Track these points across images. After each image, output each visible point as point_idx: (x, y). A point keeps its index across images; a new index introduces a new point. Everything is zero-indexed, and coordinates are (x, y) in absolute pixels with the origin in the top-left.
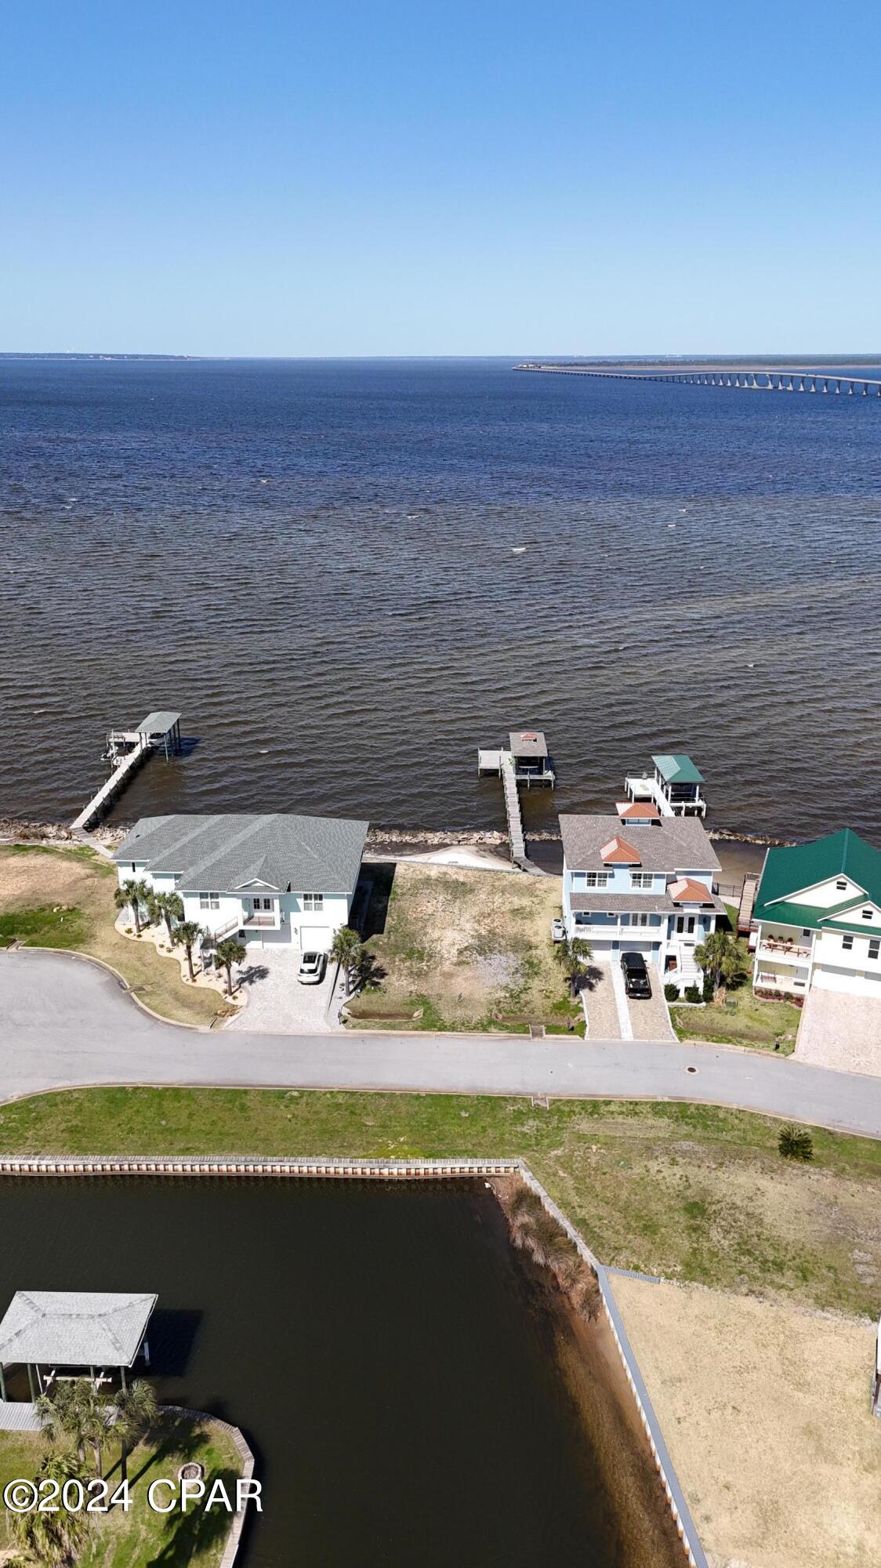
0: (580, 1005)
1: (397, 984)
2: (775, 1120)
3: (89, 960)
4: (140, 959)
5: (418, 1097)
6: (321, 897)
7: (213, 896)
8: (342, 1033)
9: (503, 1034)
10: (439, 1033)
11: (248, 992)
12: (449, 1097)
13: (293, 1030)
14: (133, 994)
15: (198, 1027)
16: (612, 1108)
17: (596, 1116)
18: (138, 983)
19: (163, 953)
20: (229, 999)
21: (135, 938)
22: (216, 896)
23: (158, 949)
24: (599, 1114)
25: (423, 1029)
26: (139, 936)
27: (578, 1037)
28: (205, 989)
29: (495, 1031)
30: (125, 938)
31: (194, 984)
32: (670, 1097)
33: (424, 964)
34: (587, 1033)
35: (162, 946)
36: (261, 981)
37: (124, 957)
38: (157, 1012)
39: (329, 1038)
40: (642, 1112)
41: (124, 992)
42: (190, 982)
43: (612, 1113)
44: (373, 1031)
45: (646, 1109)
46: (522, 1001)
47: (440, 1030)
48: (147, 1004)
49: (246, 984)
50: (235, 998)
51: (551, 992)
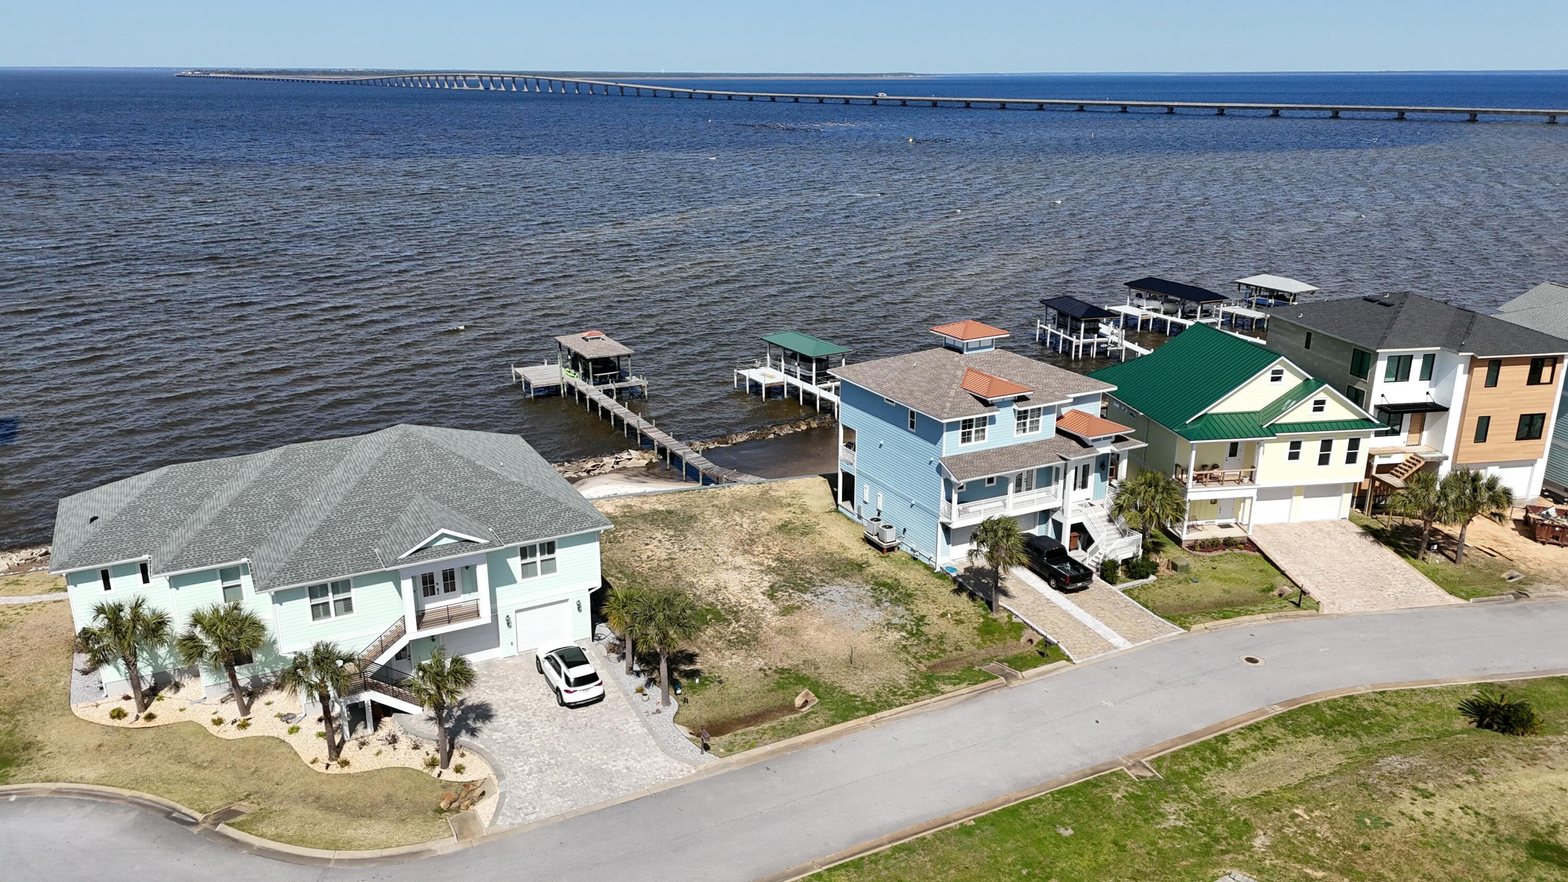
0: (1014, 620)
1: (726, 664)
2: (1428, 691)
3: (59, 791)
4: (180, 759)
5: (966, 831)
6: (550, 548)
7: (337, 587)
8: (717, 767)
9: (965, 689)
10: (873, 717)
11: (479, 752)
12: (1013, 812)
13: (623, 792)
14: (222, 828)
15: (429, 845)
16: (1238, 744)
17: (1230, 764)
18: (217, 804)
19: (230, 732)
20: (449, 775)
21: (142, 723)
22: (345, 586)
23: (214, 730)
24: (1230, 760)
25: (845, 719)
26: (150, 717)
27: (1064, 662)
28: (378, 770)
29: (949, 688)
30: (117, 729)
31: (346, 770)
32: (1280, 704)
33: (734, 624)
34: (1068, 653)
35: (218, 722)
36: (489, 725)
37: (141, 765)
38: (315, 845)
39: (707, 783)
40: (1278, 738)
41: (195, 830)
42: (335, 768)
43: (1244, 752)
44: (768, 748)
45: (1273, 731)
46: (931, 637)
47: (871, 711)
48: (277, 838)
49: (464, 738)
50: (459, 769)
51: (957, 613)
